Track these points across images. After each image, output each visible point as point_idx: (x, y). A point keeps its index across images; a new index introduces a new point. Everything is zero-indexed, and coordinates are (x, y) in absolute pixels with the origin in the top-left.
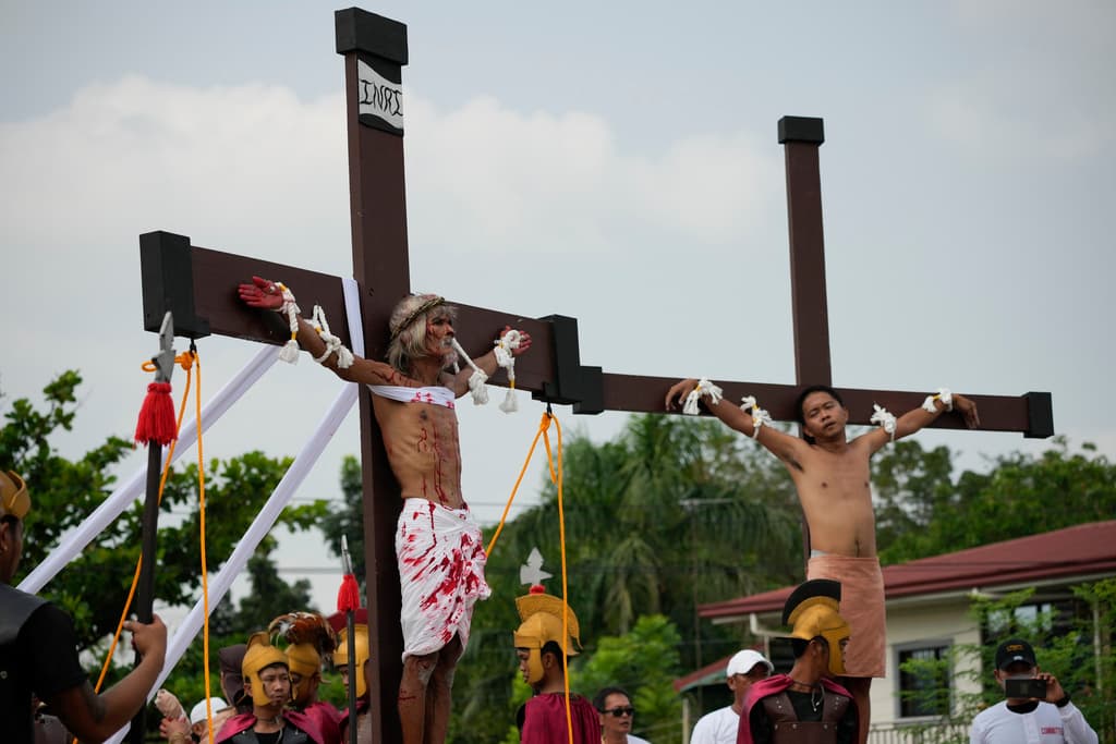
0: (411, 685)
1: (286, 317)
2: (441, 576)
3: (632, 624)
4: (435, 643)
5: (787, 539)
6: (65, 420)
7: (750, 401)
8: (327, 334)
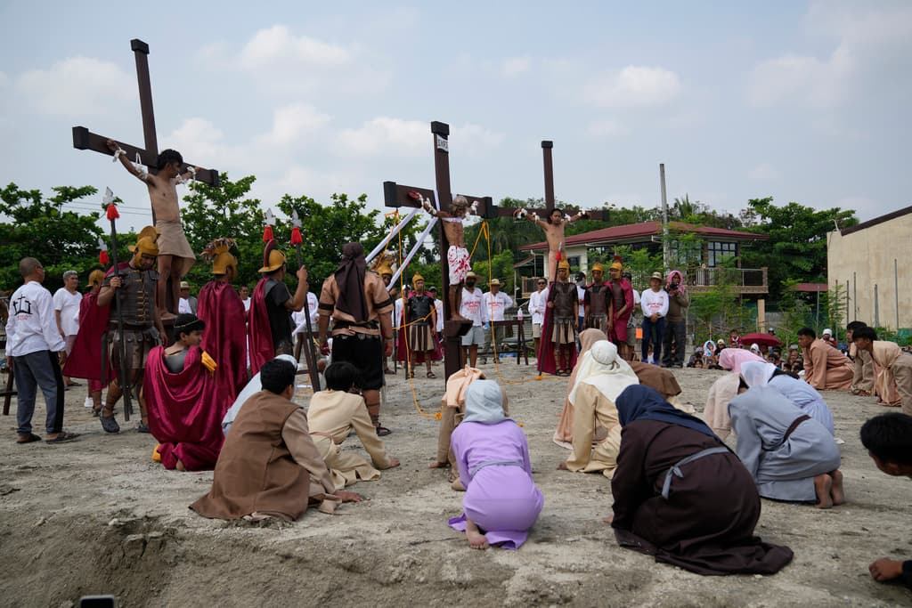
0: (451, 292)
1: (420, 202)
2: (459, 265)
3: (502, 252)
4: (457, 282)
5: (540, 230)
6: (363, 206)
7: (534, 213)
8: (430, 206)
